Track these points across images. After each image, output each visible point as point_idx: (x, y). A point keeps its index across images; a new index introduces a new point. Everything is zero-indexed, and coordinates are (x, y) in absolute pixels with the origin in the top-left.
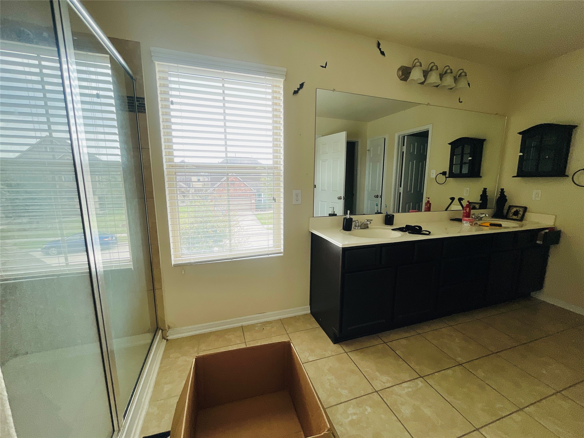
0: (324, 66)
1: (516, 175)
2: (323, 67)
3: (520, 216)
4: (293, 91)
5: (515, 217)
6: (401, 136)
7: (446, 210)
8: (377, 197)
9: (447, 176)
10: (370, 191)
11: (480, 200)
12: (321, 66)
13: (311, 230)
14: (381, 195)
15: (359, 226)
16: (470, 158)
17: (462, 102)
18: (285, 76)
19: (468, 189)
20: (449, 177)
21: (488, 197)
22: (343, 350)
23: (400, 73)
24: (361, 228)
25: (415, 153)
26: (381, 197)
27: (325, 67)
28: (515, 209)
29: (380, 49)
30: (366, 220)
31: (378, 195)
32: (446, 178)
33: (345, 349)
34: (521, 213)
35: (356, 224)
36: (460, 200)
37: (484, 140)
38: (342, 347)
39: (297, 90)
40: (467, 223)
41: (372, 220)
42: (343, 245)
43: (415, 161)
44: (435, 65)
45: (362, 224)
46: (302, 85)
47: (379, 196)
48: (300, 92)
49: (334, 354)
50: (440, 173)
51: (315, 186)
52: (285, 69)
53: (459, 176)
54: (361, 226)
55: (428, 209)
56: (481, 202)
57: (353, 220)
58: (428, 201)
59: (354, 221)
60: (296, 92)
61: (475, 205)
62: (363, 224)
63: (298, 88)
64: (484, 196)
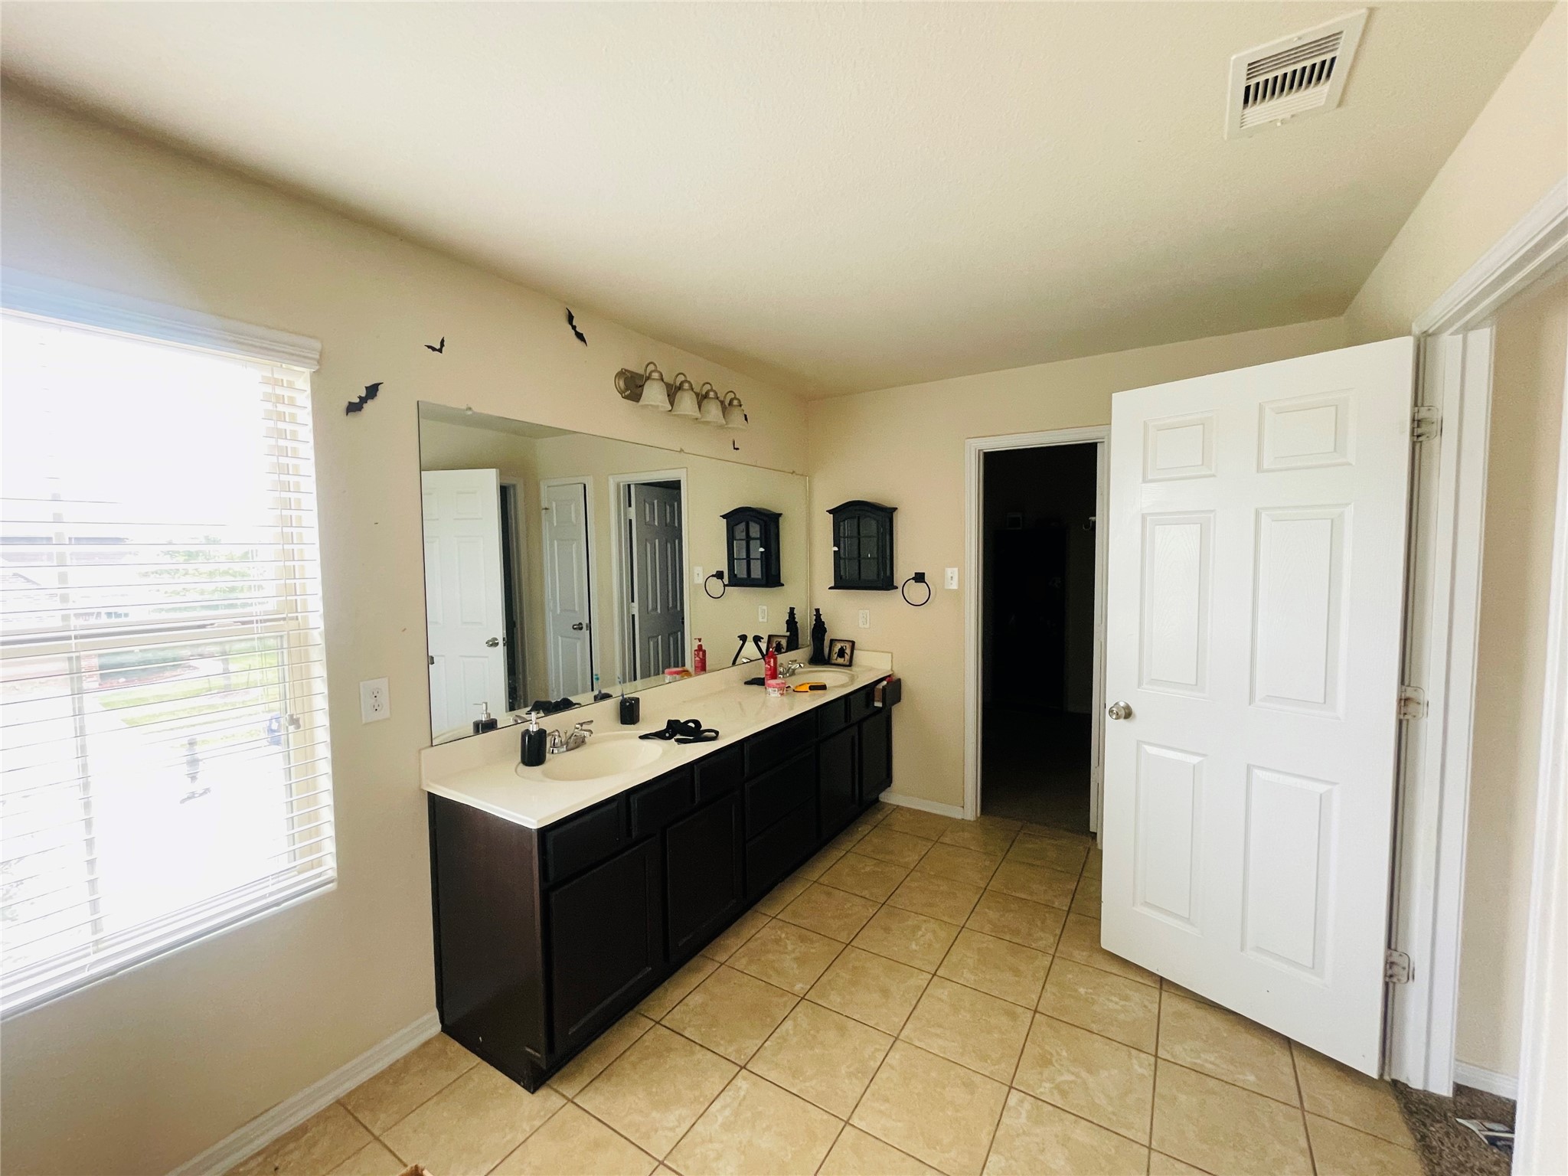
0: (438, 346)
1: (833, 585)
2: (434, 349)
3: (847, 657)
4: (346, 404)
5: (840, 661)
6: (622, 484)
7: (734, 663)
8: (580, 627)
9: (726, 580)
10: (559, 612)
11: (787, 631)
12: (429, 347)
13: (428, 785)
14: (588, 622)
15: (562, 745)
16: (762, 550)
17: (737, 449)
18: (316, 363)
19: (765, 607)
20: (731, 584)
21: (798, 624)
22: (561, 1098)
23: (622, 384)
24: (569, 747)
25: (656, 524)
26: (589, 627)
27: (440, 351)
28: (838, 646)
29: (574, 328)
30: (577, 726)
31: (581, 624)
32: (725, 586)
33: (565, 1093)
34: (848, 651)
35: (555, 739)
36: (757, 639)
37: (780, 515)
38: (557, 1091)
39: (357, 400)
40: (775, 691)
41: (592, 721)
42: (539, 821)
43: (657, 541)
44: (686, 381)
45: (570, 738)
46: (372, 391)
47: (584, 627)
48: (369, 406)
49: (537, 1123)
50: (713, 576)
51: (431, 660)
52: (318, 345)
53: (748, 582)
54: (567, 743)
55: (702, 667)
56: (788, 634)
57: (547, 732)
58: (700, 647)
59: (549, 734)
60: (354, 408)
61: (779, 640)
62: (573, 738)
63: (360, 397)
64: (792, 623)
